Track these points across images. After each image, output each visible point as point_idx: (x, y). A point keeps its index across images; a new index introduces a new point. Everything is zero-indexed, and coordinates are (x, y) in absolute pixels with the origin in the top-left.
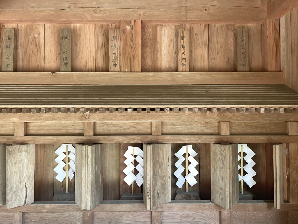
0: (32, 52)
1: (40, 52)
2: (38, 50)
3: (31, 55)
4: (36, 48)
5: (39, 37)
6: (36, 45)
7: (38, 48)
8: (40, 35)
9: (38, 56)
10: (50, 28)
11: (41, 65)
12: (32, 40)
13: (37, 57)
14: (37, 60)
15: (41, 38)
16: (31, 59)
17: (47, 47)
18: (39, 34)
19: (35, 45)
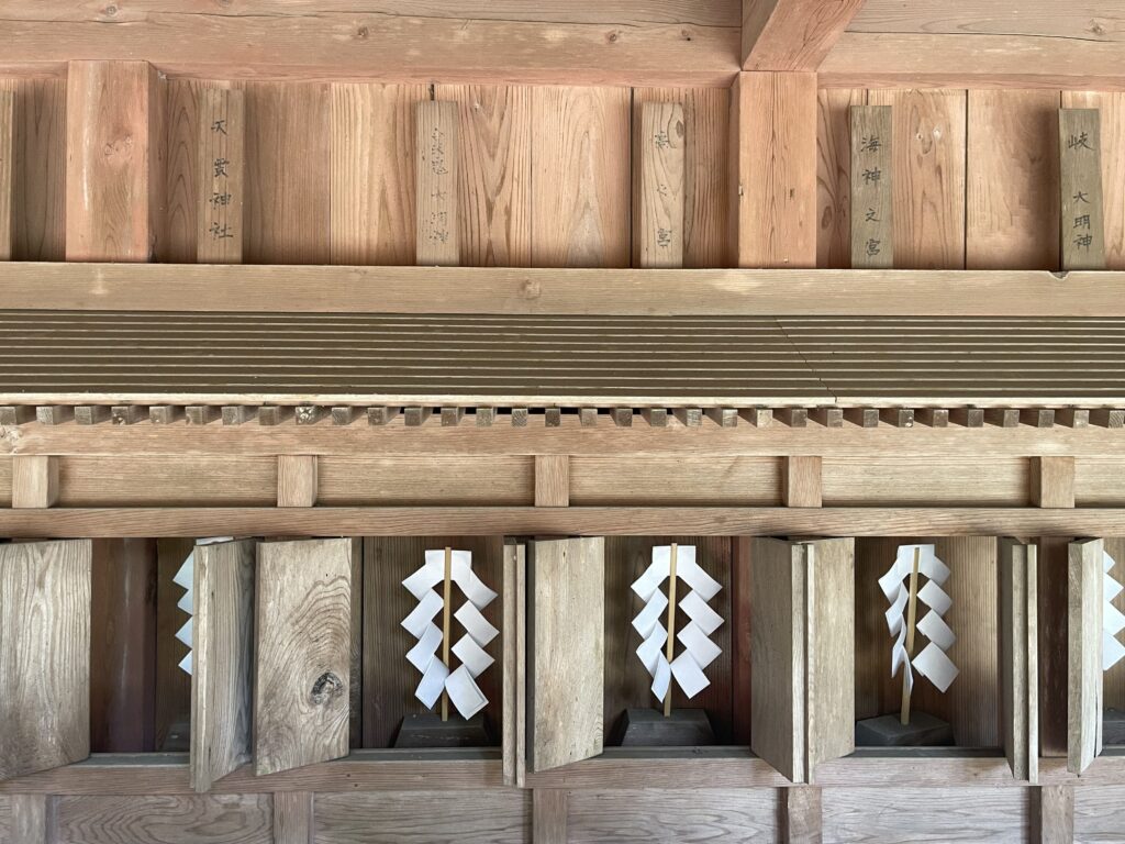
0: (924, 193)
1: (951, 194)
2: (944, 188)
3: (918, 206)
4: (938, 179)
5: (946, 141)
6: (939, 170)
7: (944, 181)
8: (953, 131)
9: (946, 211)
10: (987, 104)
11: (954, 243)
12: (921, 152)
13: (940, 215)
14: (941, 222)
15: (955, 142)
16: (918, 222)
17: (977, 178)
18: (948, 127)
19: (932, 169)
